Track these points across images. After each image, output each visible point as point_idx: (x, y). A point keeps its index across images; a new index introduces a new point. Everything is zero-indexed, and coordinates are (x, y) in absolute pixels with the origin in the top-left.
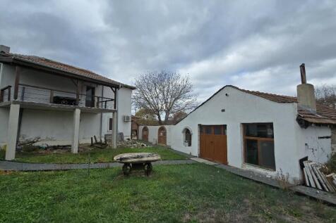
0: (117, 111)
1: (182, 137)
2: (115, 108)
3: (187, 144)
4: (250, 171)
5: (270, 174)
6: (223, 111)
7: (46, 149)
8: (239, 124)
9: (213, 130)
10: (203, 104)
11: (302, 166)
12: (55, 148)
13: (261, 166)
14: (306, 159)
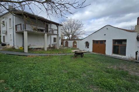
0: (58, 35)
1: (85, 45)
2: (58, 33)
3: (87, 47)
4: (115, 56)
5: (123, 57)
6: (105, 35)
7: (34, 49)
8: (112, 40)
9: (99, 42)
10: (95, 32)
11: (136, 54)
12: (37, 49)
13: (120, 54)
14: (137, 52)
